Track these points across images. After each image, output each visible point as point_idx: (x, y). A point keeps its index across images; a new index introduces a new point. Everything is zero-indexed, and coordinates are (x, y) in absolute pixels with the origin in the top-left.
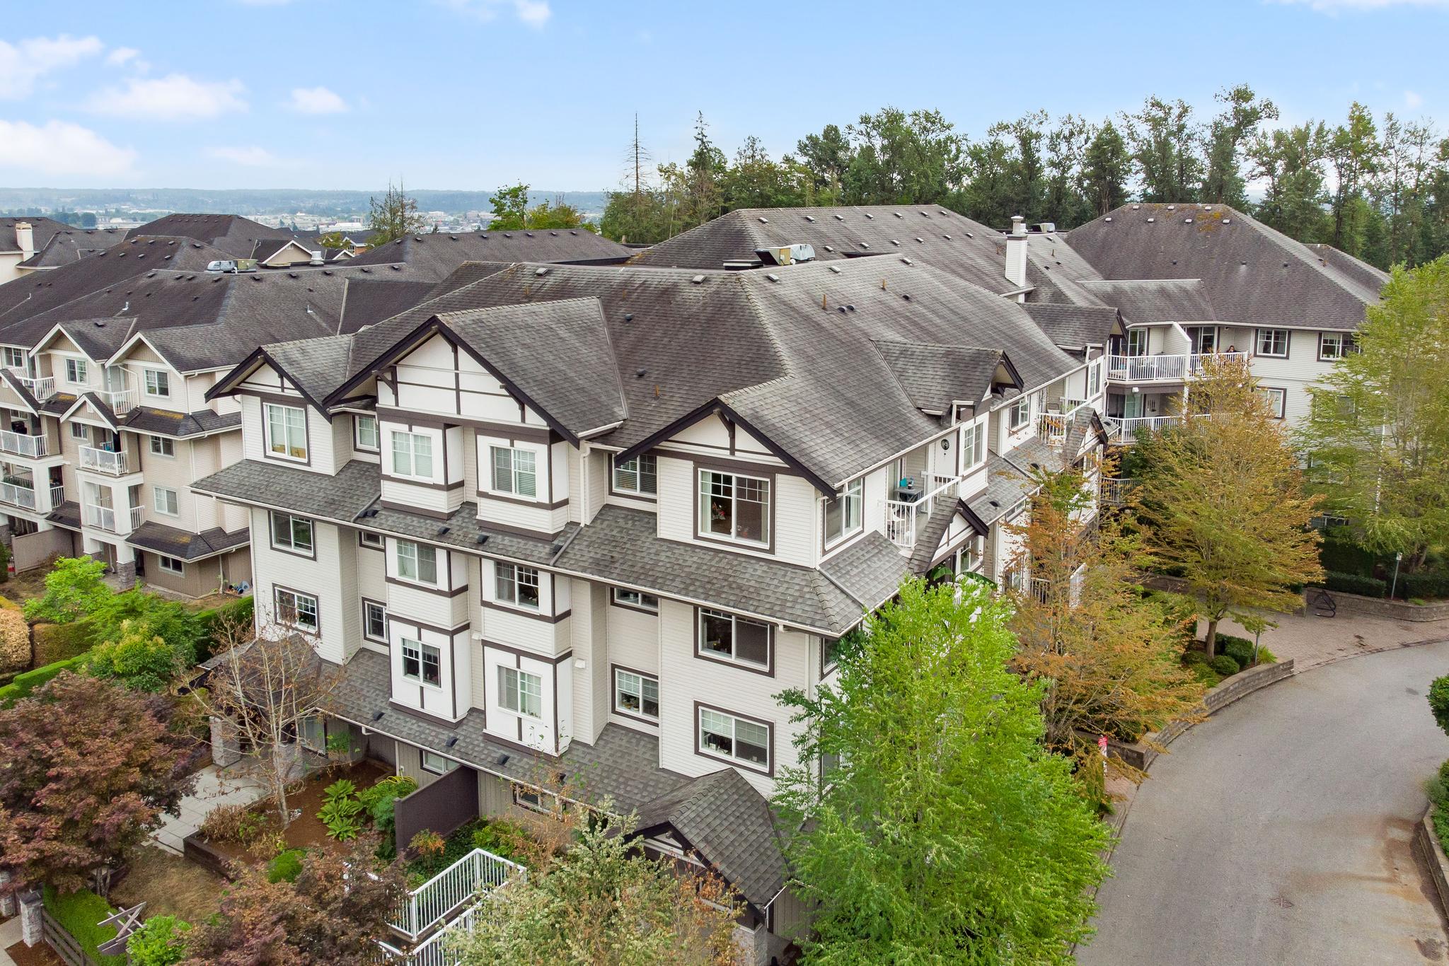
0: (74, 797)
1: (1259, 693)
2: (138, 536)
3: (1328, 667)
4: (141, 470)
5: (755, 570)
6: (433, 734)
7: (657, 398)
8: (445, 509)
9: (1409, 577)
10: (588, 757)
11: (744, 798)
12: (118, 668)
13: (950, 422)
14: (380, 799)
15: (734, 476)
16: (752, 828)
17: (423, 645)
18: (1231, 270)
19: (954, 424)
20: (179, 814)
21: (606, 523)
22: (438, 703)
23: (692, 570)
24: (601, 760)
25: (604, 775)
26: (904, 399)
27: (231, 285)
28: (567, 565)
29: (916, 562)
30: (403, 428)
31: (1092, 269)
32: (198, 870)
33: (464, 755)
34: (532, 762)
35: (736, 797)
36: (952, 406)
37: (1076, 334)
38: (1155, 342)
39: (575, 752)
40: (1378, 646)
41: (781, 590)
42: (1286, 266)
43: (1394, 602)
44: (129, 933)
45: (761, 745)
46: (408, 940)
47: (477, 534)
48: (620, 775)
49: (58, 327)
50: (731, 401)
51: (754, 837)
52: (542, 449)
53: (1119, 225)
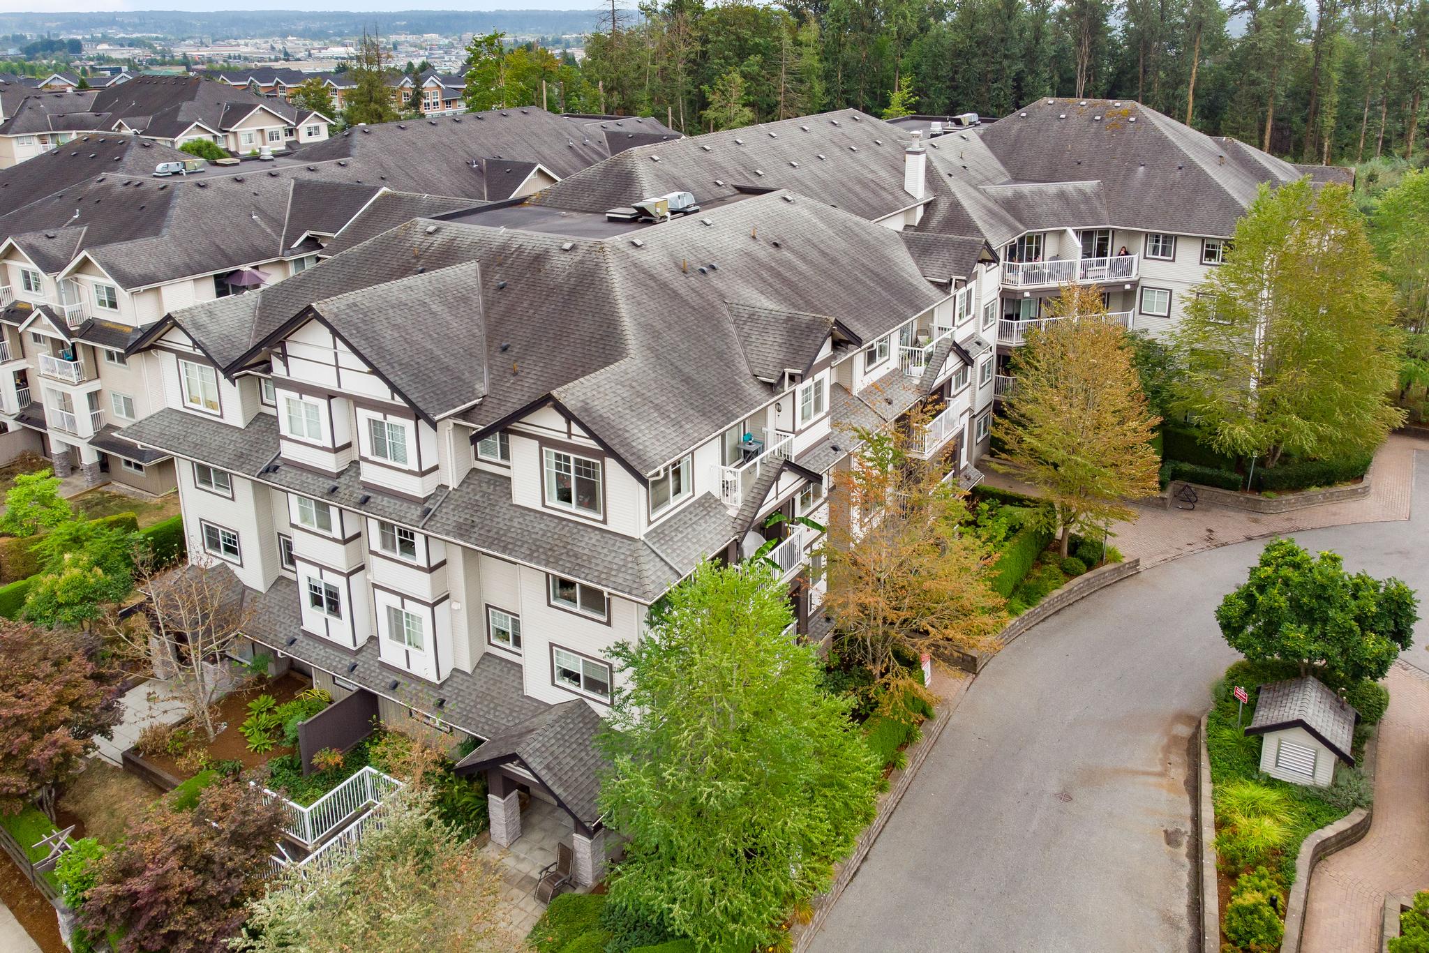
0: (12, 734)
1: (1103, 591)
2: (99, 439)
3: (1172, 563)
4: (98, 377)
5: (591, 538)
6: (337, 659)
7: (515, 374)
8: (334, 469)
9: (1263, 472)
10: (466, 684)
11: (589, 726)
12: (61, 598)
13: (783, 387)
14: (291, 717)
15: (572, 456)
16: (592, 753)
17: (326, 584)
18: (1130, 171)
19: (787, 389)
20: (112, 737)
21: (472, 486)
22: (340, 632)
23: (538, 537)
24: (476, 687)
25: (478, 700)
26: (745, 368)
27: (177, 192)
28: (434, 528)
29: (740, 522)
30: (295, 395)
31: (1002, 168)
32: (135, 781)
33: (363, 679)
34: (419, 688)
35: (581, 725)
36: (784, 374)
37: (944, 266)
38: (1050, 246)
39: (455, 679)
40: (1224, 541)
41: (609, 559)
42: (1180, 168)
43: (1248, 496)
44: (59, 854)
45: (604, 681)
46: (304, 847)
47: (361, 494)
48: (492, 701)
49: (9, 240)
50: (563, 395)
51: (593, 761)
52: (409, 424)
53: (1032, 121)
